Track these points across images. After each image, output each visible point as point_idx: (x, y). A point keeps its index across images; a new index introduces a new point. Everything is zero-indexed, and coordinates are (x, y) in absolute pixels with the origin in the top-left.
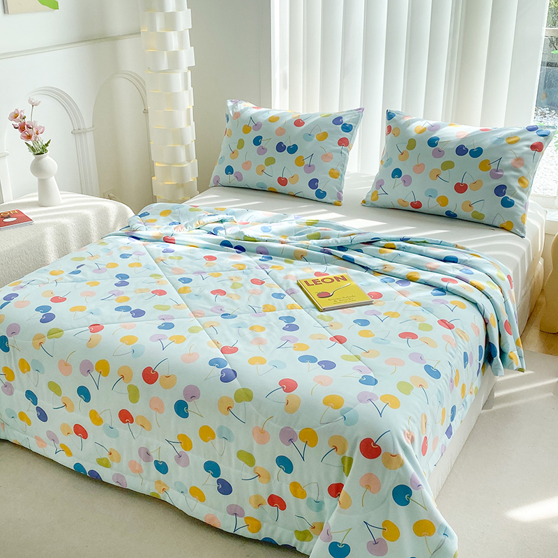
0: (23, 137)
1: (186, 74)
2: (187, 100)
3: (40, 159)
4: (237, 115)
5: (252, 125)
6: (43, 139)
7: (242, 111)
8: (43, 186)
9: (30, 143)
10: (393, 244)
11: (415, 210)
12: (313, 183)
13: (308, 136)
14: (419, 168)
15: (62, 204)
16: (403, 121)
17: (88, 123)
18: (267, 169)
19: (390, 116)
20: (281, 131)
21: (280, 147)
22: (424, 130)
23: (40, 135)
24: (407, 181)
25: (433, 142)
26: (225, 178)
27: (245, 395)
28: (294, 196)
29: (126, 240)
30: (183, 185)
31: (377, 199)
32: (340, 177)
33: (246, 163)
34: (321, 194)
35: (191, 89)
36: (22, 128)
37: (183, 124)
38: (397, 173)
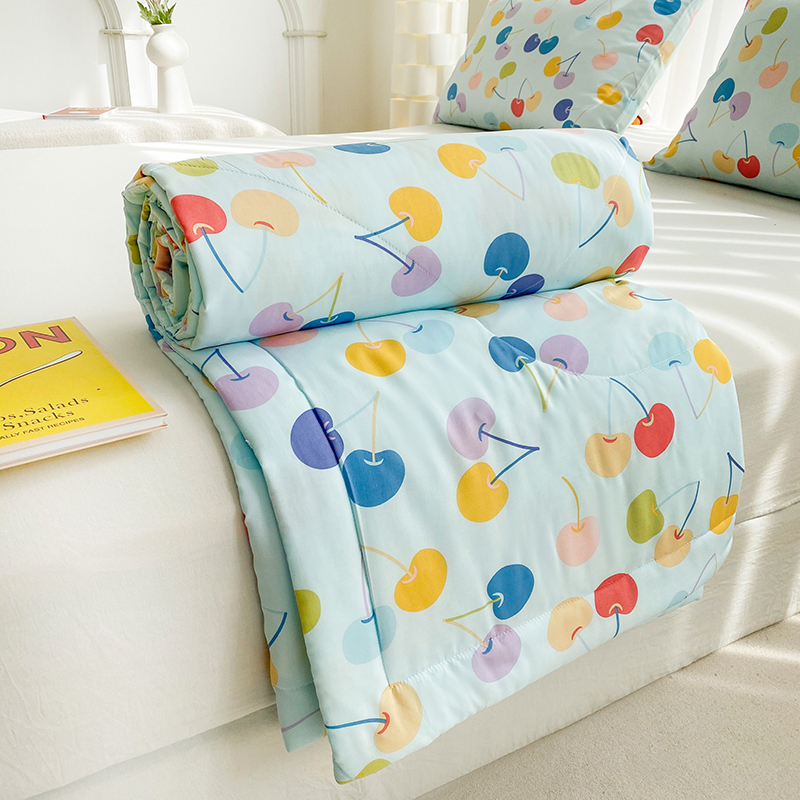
5: (507, 9)
12: (562, 109)
13: (583, 21)
14: (773, 75)
18: (501, 86)
20: (544, 15)
21: (531, 44)
24: (739, 108)
31: (674, 152)
33: (476, 76)
37: (436, 27)
38: (725, 90)
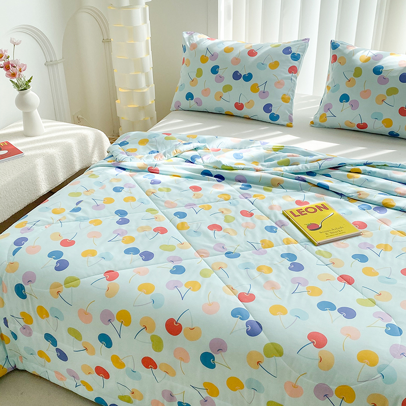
0: (8, 75)
1: (145, 9)
2: (145, 32)
3: (24, 94)
4: (194, 46)
5: (209, 55)
6: (26, 75)
7: (199, 43)
8: (28, 118)
9: (15, 80)
10: (359, 169)
11: (361, 130)
12: (268, 108)
13: (261, 65)
14: (366, 94)
15: (45, 134)
16: (348, 51)
17: (58, 56)
18: (225, 96)
19: (334, 46)
20: (236, 61)
21: (236, 76)
22: (368, 60)
23: (23, 73)
24: (355, 106)
25: (377, 71)
26: (186, 104)
27: (275, 350)
28: (249, 119)
29: (114, 171)
30: (143, 107)
31: (325, 120)
32: (290, 101)
33: (205, 90)
34: (274, 118)
35: (148, 22)
36: (7, 67)
37: (143, 54)
38: (345, 98)
